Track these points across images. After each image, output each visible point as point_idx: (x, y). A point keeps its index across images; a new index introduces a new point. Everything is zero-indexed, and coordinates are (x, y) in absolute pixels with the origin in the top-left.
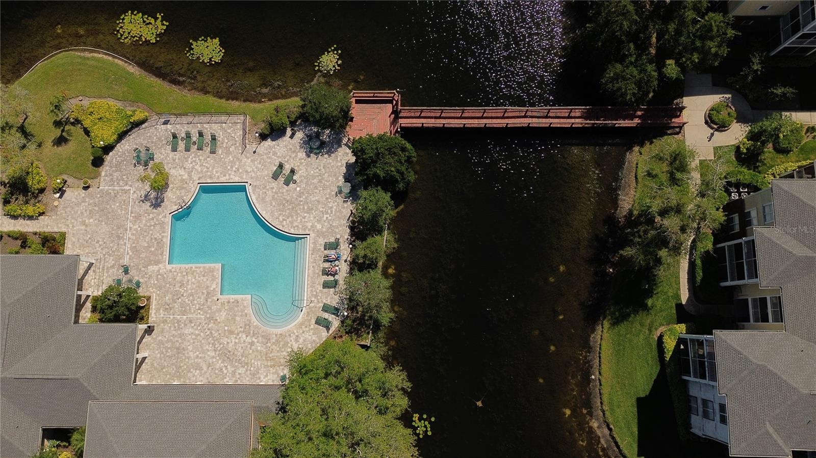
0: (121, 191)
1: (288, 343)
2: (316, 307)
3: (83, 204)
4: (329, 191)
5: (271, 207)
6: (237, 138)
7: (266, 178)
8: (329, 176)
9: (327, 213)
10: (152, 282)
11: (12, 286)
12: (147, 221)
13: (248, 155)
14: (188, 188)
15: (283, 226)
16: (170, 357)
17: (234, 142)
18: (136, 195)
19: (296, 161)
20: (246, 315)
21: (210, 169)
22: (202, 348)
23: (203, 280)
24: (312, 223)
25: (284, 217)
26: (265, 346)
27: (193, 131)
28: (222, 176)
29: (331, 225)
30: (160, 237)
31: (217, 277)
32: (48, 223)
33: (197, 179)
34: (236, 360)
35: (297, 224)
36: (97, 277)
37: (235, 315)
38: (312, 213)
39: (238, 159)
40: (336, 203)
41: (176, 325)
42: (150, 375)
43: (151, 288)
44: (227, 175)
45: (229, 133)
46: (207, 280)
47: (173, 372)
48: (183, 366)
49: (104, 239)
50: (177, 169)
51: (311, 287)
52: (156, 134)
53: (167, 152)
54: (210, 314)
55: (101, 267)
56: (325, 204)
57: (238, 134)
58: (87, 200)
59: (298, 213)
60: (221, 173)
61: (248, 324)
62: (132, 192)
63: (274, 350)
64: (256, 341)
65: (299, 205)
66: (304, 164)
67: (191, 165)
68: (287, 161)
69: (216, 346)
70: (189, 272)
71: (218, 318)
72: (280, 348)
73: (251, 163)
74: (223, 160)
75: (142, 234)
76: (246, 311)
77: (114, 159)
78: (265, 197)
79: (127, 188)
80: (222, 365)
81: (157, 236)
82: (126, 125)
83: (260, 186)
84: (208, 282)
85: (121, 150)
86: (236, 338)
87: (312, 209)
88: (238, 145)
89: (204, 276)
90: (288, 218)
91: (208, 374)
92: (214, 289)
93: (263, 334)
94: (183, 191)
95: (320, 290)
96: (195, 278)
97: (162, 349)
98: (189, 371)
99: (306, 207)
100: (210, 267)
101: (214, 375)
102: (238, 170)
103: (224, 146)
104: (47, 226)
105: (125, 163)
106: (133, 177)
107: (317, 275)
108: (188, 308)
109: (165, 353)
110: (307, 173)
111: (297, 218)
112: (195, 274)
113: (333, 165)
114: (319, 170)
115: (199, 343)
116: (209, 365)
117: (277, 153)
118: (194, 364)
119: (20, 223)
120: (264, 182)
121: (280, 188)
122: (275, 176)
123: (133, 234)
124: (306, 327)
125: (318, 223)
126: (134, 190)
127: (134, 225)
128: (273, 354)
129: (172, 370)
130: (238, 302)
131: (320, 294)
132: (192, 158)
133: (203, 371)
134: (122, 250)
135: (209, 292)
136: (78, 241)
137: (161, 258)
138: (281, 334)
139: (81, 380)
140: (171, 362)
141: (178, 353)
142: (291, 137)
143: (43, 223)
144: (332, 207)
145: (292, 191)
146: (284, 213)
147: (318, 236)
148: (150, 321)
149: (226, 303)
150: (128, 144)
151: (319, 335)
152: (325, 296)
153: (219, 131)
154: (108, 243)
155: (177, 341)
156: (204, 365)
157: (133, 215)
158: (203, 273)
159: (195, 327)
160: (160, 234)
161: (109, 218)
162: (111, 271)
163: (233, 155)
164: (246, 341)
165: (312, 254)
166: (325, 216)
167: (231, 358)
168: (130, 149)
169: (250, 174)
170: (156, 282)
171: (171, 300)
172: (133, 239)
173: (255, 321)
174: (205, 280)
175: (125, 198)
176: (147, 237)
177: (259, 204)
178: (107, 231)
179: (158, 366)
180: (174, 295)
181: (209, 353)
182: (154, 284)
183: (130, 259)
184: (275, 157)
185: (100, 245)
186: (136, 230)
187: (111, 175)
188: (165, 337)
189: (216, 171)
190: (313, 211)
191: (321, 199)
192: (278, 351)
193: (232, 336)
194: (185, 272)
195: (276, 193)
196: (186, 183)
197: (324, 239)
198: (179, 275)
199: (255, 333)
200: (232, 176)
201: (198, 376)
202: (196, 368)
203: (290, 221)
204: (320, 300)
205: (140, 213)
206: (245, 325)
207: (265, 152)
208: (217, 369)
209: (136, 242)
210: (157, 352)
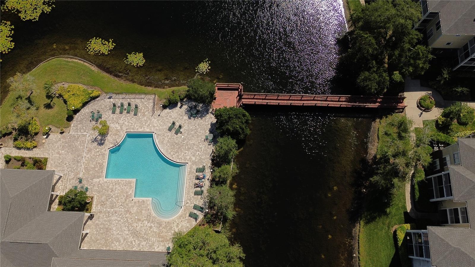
0: (81, 135)
1: (172, 227)
2: (190, 206)
3: (59, 142)
4: (200, 138)
5: (167, 146)
6: (150, 107)
7: (165, 130)
8: (201, 130)
9: (199, 151)
10: (95, 188)
11: (14, 187)
12: (94, 153)
13: (155, 117)
14: (120, 134)
15: (173, 158)
16: (102, 234)
17: (148, 110)
18: (90, 138)
19: (182, 121)
20: (148, 210)
21: (133, 124)
22: (121, 229)
23: (124, 188)
24: (190, 157)
25: (173, 153)
26: (158, 229)
27: (125, 102)
28: (140, 128)
29: (200, 158)
30: (102, 162)
31: (133, 186)
32: (38, 153)
33: (125, 129)
34: (141, 236)
35: (181, 157)
36: (64, 185)
37: (142, 210)
38: (190, 151)
39: (149, 119)
40: (204, 146)
41: (107, 214)
42: (89, 245)
43: (94, 192)
44: (143, 128)
45: (145, 105)
46: (127, 188)
47: (103, 243)
48: (109, 239)
49: (69, 162)
50: (114, 124)
51: (187, 194)
52: (104, 104)
53: (109, 114)
54: (127, 208)
55: (66, 178)
56: (197, 146)
57: (150, 105)
58: (62, 140)
59: (182, 151)
60: (139, 127)
61: (149, 215)
62: (87, 136)
63: (164, 231)
64: (153, 225)
65: (183, 146)
66: (187, 123)
67: (123, 122)
68: (177, 121)
69: (130, 228)
70: (117, 183)
71: (132, 211)
72: (167, 231)
73: (157, 122)
74: (141, 119)
75: (91, 160)
76: (148, 208)
77: (79, 117)
78: (163, 141)
79: (85, 133)
80: (132, 239)
81: (100, 161)
82: (88, 98)
83: (161, 134)
84: (127, 189)
85: (83, 112)
86: (142, 223)
87: (190, 148)
88: (150, 111)
89: (125, 186)
90: (176, 153)
91: (123, 245)
92: (131, 194)
93: (158, 222)
94: (117, 136)
95: (193, 196)
96: (120, 187)
97: (97, 229)
98: (113, 243)
99: (187, 147)
100: (129, 181)
101: (128, 246)
102: (149, 125)
103: (142, 112)
104: (37, 154)
105: (85, 119)
106: (89, 128)
107: (191, 187)
108: (115, 204)
109: (99, 231)
110: (188, 128)
111: (181, 153)
112: (120, 184)
113: (203, 124)
114: (196, 126)
115: (119, 226)
116: (125, 240)
117: (172, 116)
118: (115, 238)
119: (22, 152)
120: (163, 132)
121: (172, 136)
122: (170, 129)
123: (86, 160)
124: (183, 218)
125: (193, 157)
126: (89, 135)
127: (87, 155)
128: (163, 234)
129: (103, 242)
130: (144, 202)
131: (192, 199)
132: (123, 118)
133: (121, 243)
134: (79, 169)
135: (128, 195)
136: (55, 163)
137: (101, 175)
138: (168, 222)
139: (49, 244)
140: (102, 237)
141: (107, 231)
142: (180, 108)
143: (35, 152)
144: (202, 148)
145: (179, 138)
146: (174, 150)
147: (192, 164)
148: (92, 211)
149: (137, 202)
150: (88, 109)
151: (190, 223)
152: (195, 200)
153: (140, 103)
154: (71, 165)
155: (107, 224)
156: (122, 239)
157: (87, 149)
158: (125, 184)
159: (118, 216)
160: (102, 161)
161: (73, 151)
162: (72, 181)
163: (147, 117)
164: (148, 225)
165: (189, 175)
166: (198, 153)
167: (138, 236)
168: (89, 112)
169: (156, 127)
170: (97, 188)
171: (105, 199)
172: (85, 163)
173: (153, 214)
174: (126, 188)
175: (83, 139)
176: (94, 162)
177: (160, 145)
178: (72, 158)
179: (94, 239)
180: (107, 197)
181: (125, 232)
182: (96, 190)
183: (83, 174)
184: (171, 119)
185: (67, 166)
186: (88, 158)
187: (77, 126)
188: (100, 221)
189: (137, 125)
190: (191, 150)
191: (195, 143)
192: (166, 232)
193: (139, 222)
194: (115, 183)
195: (170, 139)
196: (119, 132)
197: (196, 166)
198: (111, 184)
199: (153, 220)
200: (145, 129)
201: (118, 246)
202: (117, 241)
203: (177, 155)
204: (192, 202)
205: (91, 148)
206: (148, 215)
207: (165, 115)
208: (129, 242)
209: (87, 165)
210: (94, 230)
